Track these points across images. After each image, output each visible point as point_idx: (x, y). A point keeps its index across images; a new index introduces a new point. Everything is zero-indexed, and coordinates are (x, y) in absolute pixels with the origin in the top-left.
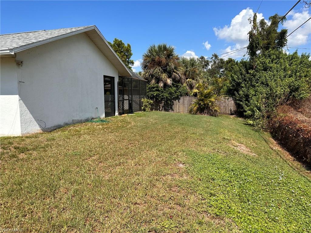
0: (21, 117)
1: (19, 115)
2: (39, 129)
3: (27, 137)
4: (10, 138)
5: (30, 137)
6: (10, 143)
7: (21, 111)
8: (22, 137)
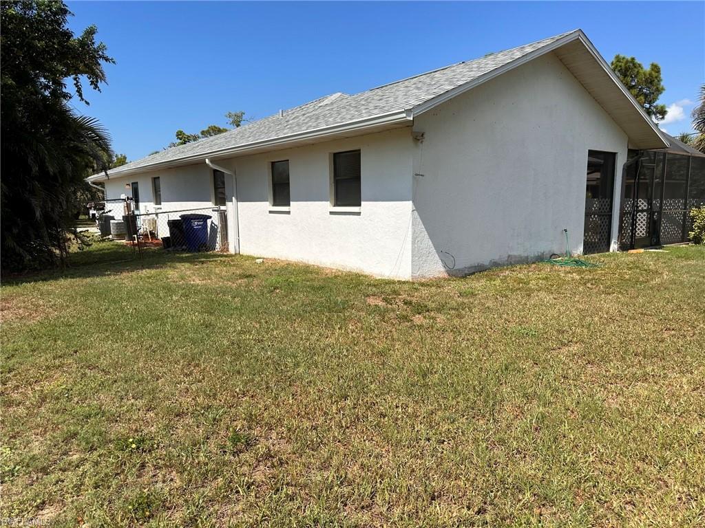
0: (413, 243)
1: (410, 239)
2: (442, 269)
3: (422, 285)
4: (393, 282)
5: (428, 285)
6: (395, 292)
7: (414, 233)
8: (413, 283)
